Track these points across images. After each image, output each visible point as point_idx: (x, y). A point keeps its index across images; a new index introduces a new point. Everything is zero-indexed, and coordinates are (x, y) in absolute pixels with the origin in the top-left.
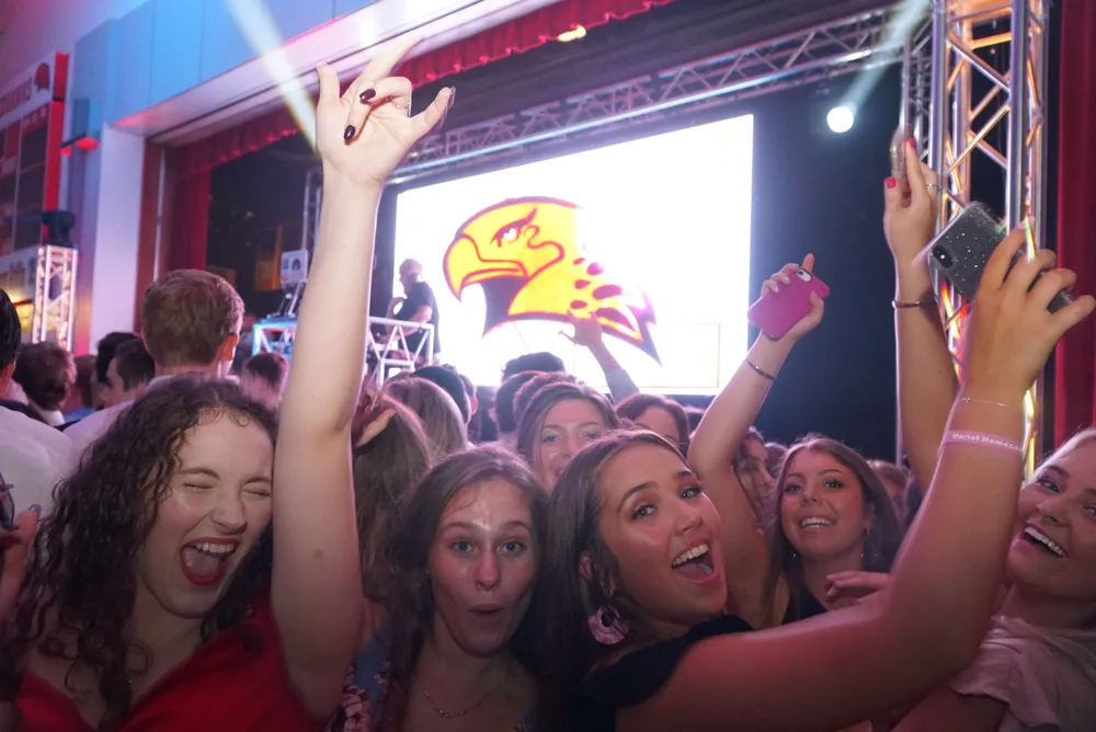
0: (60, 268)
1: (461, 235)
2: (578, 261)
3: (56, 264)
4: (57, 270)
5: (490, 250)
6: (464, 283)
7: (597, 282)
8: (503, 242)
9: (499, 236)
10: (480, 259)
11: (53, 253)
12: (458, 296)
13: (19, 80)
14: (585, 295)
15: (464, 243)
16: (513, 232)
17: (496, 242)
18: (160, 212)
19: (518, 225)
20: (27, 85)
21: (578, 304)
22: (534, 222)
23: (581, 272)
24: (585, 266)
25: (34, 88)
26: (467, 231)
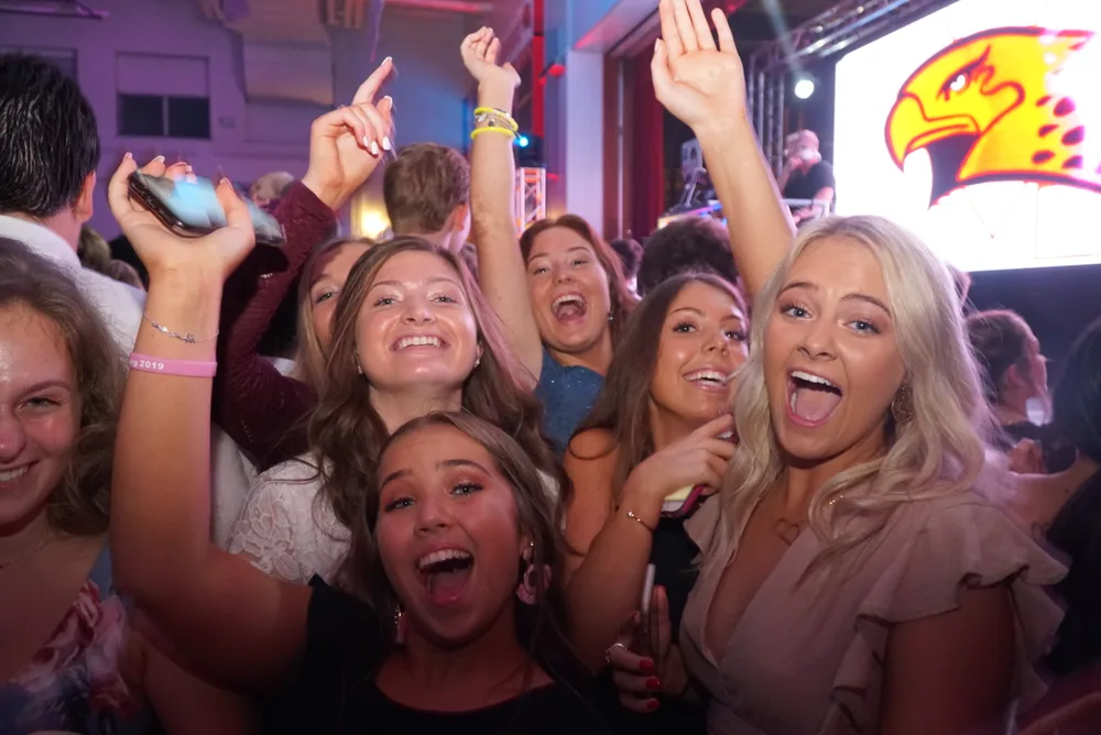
0: (533, 187)
1: (903, 94)
2: (1042, 102)
3: (530, 184)
4: (532, 190)
5: (936, 107)
6: (909, 150)
7: (1066, 124)
8: (952, 94)
9: (945, 89)
10: (926, 119)
11: (526, 174)
12: (900, 165)
13: (512, 25)
14: (1053, 142)
15: (908, 103)
16: (962, 79)
17: (943, 96)
18: (621, 123)
19: (971, 70)
20: (517, 29)
21: (1042, 156)
22: (988, 63)
23: (1046, 115)
24: (1051, 105)
25: (522, 27)
26: (911, 89)
